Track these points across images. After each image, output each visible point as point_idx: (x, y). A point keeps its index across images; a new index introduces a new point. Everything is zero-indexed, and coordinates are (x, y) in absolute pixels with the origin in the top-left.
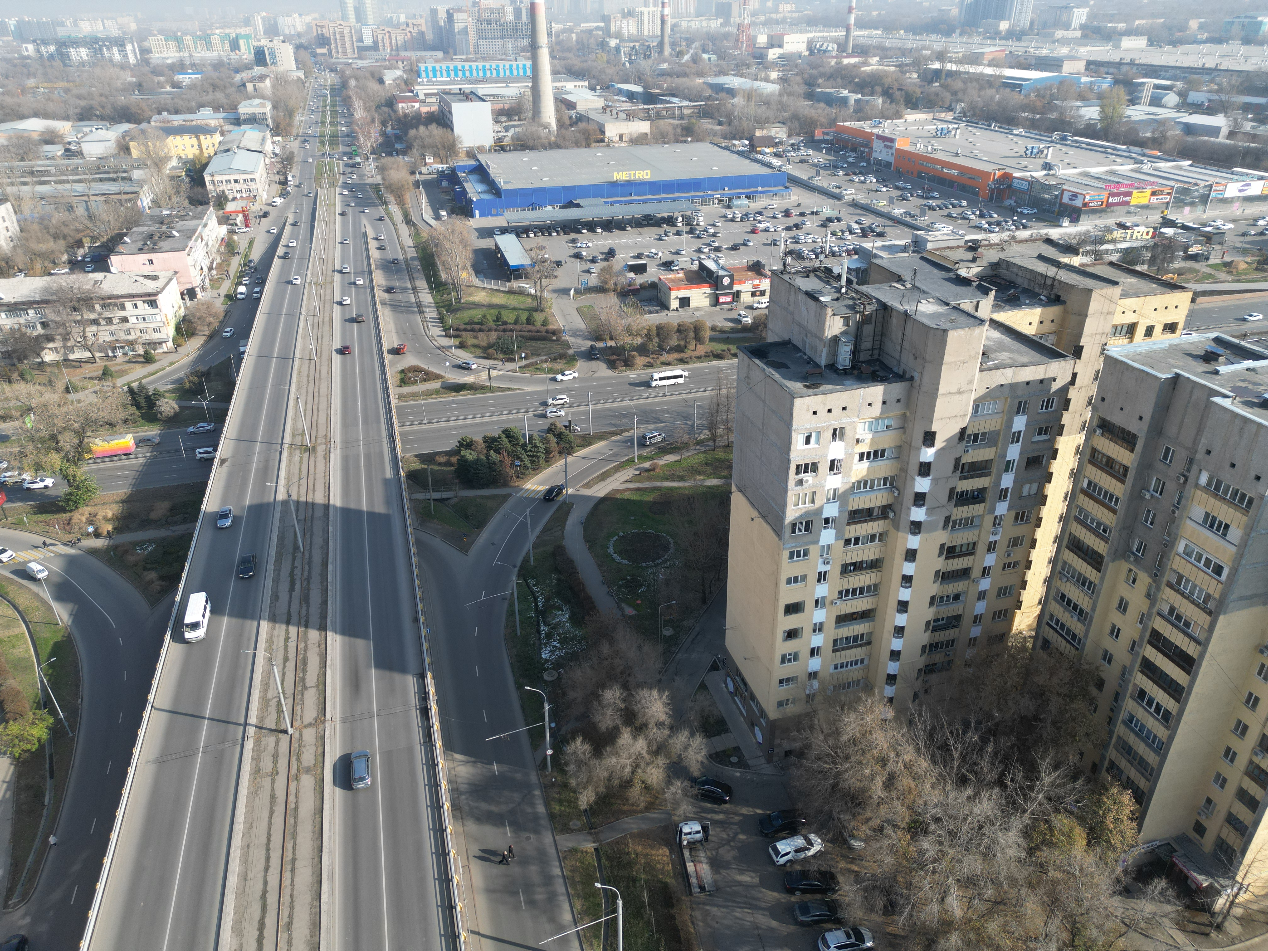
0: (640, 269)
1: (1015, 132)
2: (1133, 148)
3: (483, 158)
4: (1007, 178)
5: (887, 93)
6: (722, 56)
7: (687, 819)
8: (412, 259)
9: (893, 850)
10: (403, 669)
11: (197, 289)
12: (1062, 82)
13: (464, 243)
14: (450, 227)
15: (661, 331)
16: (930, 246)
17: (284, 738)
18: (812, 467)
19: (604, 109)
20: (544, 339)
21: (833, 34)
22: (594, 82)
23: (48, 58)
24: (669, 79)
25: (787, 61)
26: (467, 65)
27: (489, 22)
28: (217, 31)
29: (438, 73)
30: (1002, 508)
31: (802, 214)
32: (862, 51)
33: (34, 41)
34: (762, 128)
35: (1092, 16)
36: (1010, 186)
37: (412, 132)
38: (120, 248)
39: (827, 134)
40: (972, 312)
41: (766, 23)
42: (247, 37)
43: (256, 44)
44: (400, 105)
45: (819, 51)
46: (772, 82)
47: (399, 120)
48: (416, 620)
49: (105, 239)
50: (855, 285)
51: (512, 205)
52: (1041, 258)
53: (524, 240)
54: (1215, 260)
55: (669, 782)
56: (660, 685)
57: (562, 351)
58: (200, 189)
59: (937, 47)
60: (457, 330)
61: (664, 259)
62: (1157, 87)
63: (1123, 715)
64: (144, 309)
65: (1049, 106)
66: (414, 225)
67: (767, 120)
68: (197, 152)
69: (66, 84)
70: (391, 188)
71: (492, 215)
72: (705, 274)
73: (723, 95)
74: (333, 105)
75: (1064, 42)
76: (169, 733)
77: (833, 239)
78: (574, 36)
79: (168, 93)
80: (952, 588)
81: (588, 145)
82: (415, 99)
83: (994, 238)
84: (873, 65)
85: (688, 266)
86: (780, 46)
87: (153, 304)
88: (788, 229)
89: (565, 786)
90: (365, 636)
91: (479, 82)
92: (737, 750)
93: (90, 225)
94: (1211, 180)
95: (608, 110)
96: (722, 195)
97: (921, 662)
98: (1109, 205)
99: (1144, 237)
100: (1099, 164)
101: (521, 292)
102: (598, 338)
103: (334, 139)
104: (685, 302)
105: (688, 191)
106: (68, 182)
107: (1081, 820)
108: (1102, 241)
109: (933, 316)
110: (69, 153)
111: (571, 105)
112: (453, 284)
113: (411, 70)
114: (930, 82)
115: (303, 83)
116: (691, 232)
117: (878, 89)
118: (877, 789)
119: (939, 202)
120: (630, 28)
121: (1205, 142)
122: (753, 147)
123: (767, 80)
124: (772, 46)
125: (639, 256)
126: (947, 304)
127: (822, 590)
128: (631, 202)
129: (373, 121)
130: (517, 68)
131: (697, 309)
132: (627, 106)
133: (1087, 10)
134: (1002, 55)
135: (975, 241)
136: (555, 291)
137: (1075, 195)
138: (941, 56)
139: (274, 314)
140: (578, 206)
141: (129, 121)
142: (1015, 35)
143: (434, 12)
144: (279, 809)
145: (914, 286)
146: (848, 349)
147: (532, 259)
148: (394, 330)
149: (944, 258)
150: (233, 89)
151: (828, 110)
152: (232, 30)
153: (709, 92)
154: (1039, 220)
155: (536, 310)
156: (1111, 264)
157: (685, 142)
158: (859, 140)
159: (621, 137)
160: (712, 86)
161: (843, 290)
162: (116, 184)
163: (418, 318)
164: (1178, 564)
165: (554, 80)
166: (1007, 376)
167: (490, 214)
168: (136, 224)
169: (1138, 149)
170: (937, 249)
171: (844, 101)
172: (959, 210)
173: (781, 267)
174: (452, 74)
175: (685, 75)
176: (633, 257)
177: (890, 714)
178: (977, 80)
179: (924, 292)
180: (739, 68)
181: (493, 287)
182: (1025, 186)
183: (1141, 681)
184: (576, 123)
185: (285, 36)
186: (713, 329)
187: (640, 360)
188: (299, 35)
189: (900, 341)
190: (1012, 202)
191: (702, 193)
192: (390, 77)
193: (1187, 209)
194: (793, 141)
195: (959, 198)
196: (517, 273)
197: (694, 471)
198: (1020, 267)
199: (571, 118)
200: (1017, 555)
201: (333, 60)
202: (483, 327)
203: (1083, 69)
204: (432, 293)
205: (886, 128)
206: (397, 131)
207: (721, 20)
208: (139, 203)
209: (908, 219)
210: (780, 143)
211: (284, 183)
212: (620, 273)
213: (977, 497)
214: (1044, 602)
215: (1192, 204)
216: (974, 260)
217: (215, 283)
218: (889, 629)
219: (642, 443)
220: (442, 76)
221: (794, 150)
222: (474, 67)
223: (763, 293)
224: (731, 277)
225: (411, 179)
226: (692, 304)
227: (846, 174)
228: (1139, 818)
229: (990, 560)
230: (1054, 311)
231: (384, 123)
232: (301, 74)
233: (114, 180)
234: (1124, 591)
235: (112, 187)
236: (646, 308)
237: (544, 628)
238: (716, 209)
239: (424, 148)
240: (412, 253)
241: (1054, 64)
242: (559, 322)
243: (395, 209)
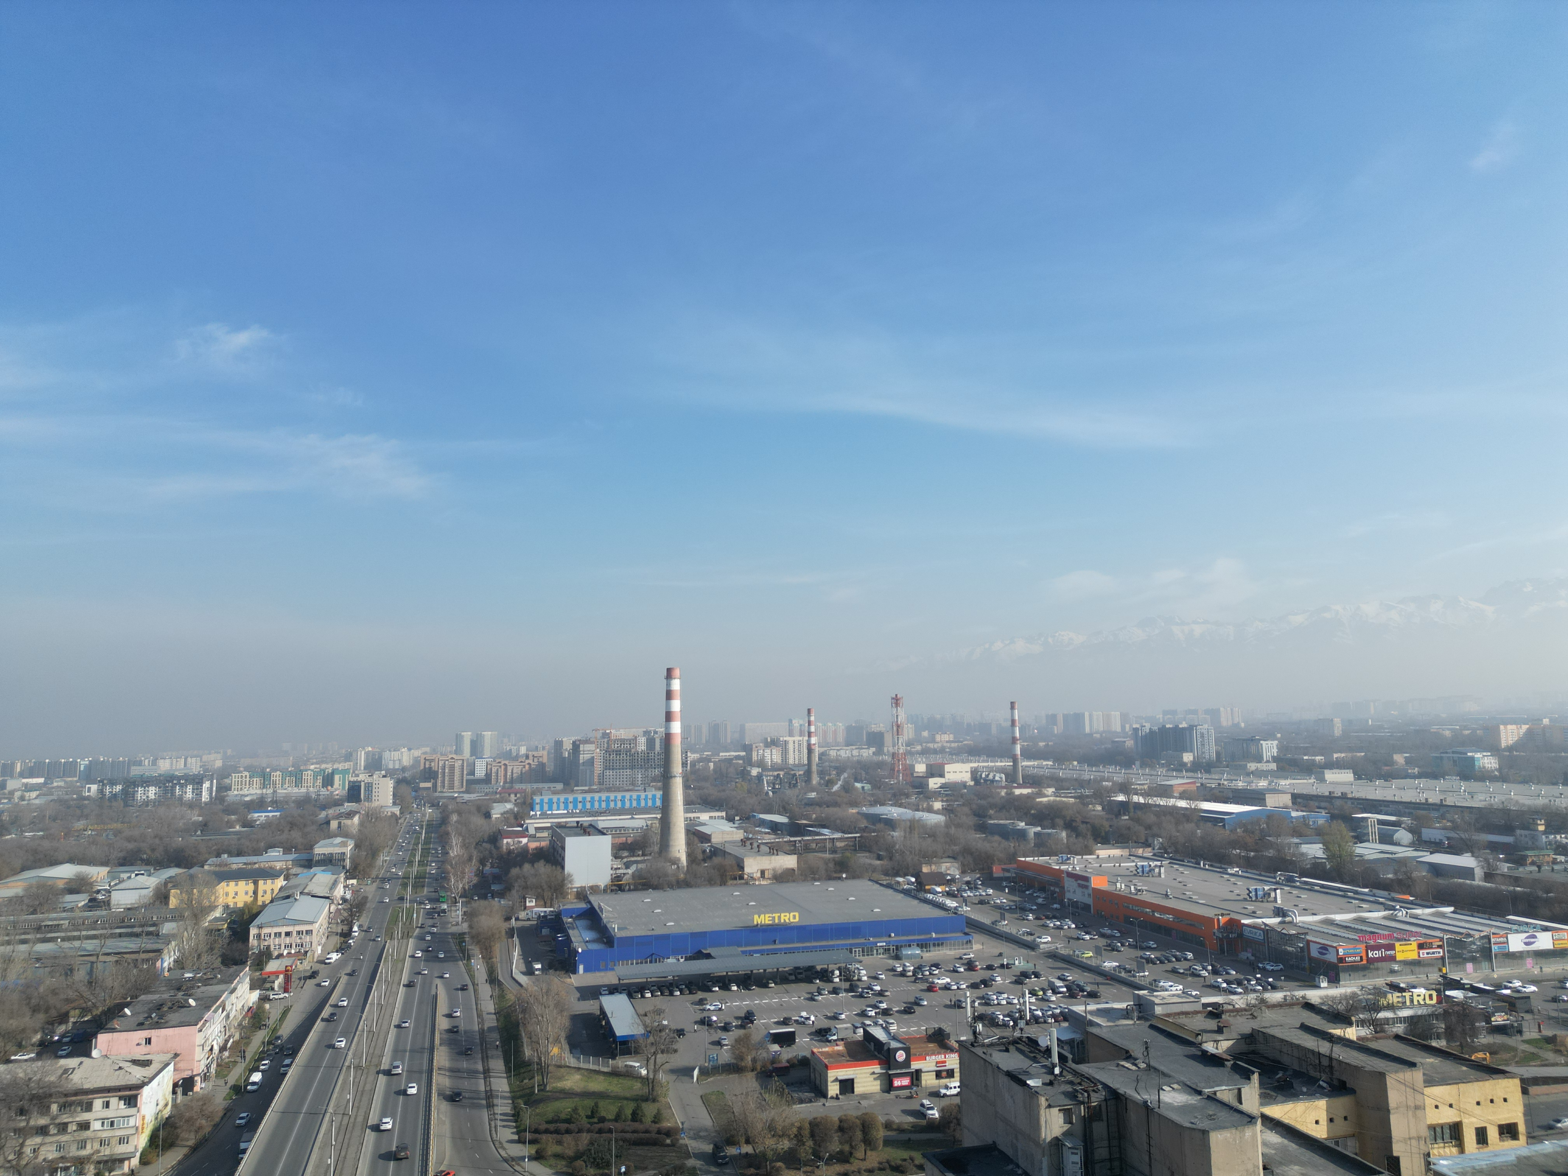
0: (786, 1039)
1: (1229, 871)
2: (1375, 891)
3: (595, 900)
4: (1233, 924)
5: (1070, 825)
6: (876, 784)
8: (490, 1029)
11: (198, 1079)
12: (1270, 816)
13: (560, 1007)
14: (544, 986)
15: (816, 1129)
16: (1158, 1010)
19: (743, 842)
20: (654, 1143)
21: (999, 764)
22: (733, 812)
23: (110, 799)
24: (817, 808)
25: (951, 791)
26: (588, 796)
27: (618, 752)
28: (312, 767)
29: (555, 806)
31: (990, 968)
32: (1035, 781)
33: (101, 781)
34: (929, 863)
35: (1281, 748)
36: (1241, 935)
37: (515, 871)
38: (116, 1023)
39: (1008, 871)
40: (1235, 1103)
41: (925, 752)
42: (345, 772)
43: (352, 779)
44: (505, 841)
45: (986, 780)
46: (937, 812)
47: (501, 858)
49: (97, 1012)
50: (1070, 1064)
51: (625, 957)
52: (1304, 1028)
53: (638, 1002)
54: (1531, 1033)
57: (677, 1162)
58: (240, 945)
59: (1119, 778)
60: (536, 1131)
61: (819, 1025)
62: (1381, 822)
64: (118, 1107)
65: (1261, 843)
66: (500, 984)
67: (935, 855)
68: (249, 899)
69: (119, 826)
70: (478, 938)
71: (599, 970)
72: (872, 1046)
73: (880, 826)
74: (427, 841)
75: (1260, 774)
77: (1033, 1000)
78: (711, 765)
79: (236, 833)
81: (723, 883)
82: (523, 834)
83: (1239, 1001)
84: (1049, 795)
85: (849, 1034)
86: (942, 775)
87: (132, 1101)
88: (974, 986)
91: (600, 813)
93: (87, 994)
94: (1486, 931)
95: (748, 843)
96: (888, 943)
98: (1371, 961)
99: (1428, 1001)
100: (1342, 911)
101: (629, 1074)
102: (729, 1141)
103: (420, 881)
104: (847, 1086)
105: (845, 938)
106: (78, 938)
108: (1376, 1008)
109: (1184, 1109)
110: (93, 904)
111: (705, 838)
112: (539, 1063)
113: (524, 803)
114: (1118, 815)
115: (397, 819)
116: (852, 989)
117: (1059, 821)
119: (1158, 954)
120: (774, 757)
121: (1460, 885)
122: (920, 885)
123: (930, 810)
124: (932, 775)
125: (785, 1022)
126: (1199, 1093)
128: (774, 952)
129: (470, 859)
130: (646, 799)
131: (864, 1096)
132: (770, 838)
133: (1275, 743)
134: (1193, 788)
135: (1215, 1005)
136: (673, 1071)
137: (1324, 948)
138: (1124, 788)
139: (289, 1113)
140: (708, 956)
141: (178, 866)
142: (1197, 766)
143: (559, 744)
145: (1149, 1065)
146: (1077, 1158)
147: (645, 1026)
148: (448, 1134)
149: (1181, 1027)
150: (314, 827)
151: (1005, 843)
152: (329, 766)
153: (863, 824)
154: (1289, 978)
155: (646, 1099)
156: (1397, 1037)
157: (840, 878)
158: (1047, 878)
159: (763, 872)
160: (867, 816)
161: (1057, 1071)
162: (139, 940)
163: (485, 1114)
165: (686, 811)
167: (598, 969)
168: (147, 990)
169: (1385, 893)
170: (1168, 1015)
171: (1021, 835)
172: (1186, 964)
173: (971, 1037)
174: (571, 806)
175: (836, 804)
176: (778, 1023)
178: (1171, 814)
179: (1164, 1075)
180: (897, 799)
181: (591, 1067)
182: (1259, 936)
184: (710, 858)
185: (387, 770)
186: (888, 1126)
188: (404, 769)
189: (1146, 1147)
190: (1249, 955)
191: (862, 941)
192: (498, 811)
193: (1469, 966)
194: (968, 879)
195: (1182, 950)
196: (626, 1046)
198: (1282, 1040)
199: (704, 852)
201: (437, 794)
202: (572, 1126)
203: (1290, 803)
204: (508, 1077)
205: (1076, 864)
206: (496, 870)
207: (873, 750)
208: (158, 964)
209: (1123, 974)
210: (953, 880)
211: (347, 935)
212: (761, 1045)
215: (1473, 960)
216: (1220, 1031)
217: (223, 1068)
220: (558, 809)
221: (970, 889)
222: (597, 798)
223: (950, 1074)
224: (907, 1050)
225: (505, 926)
226: (859, 1089)
227: (1037, 918)
231: (482, 862)
232: (397, 810)
233: (137, 935)
235: (132, 944)
236: (795, 1095)
238: (879, 959)
239: (526, 889)
240: (491, 1021)
241: (1256, 797)
242: (676, 1117)
243: (478, 965)
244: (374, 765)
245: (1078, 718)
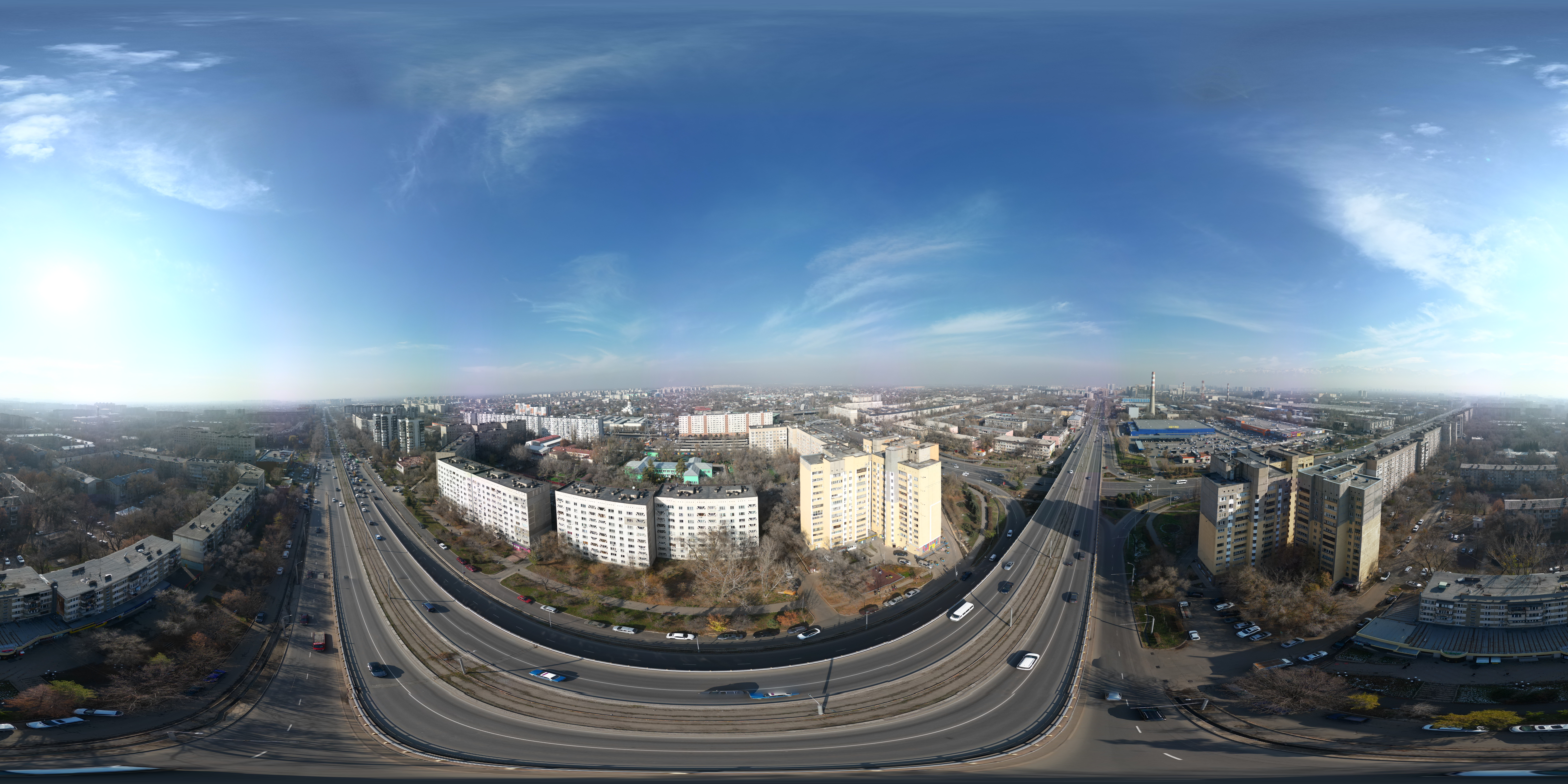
0: (1175, 452)
1: (1269, 420)
3: (1135, 421)
4: (1269, 431)
5: (1238, 410)
6: (1197, 400)
7: (1182, 601)
8: (1113, 445)
9: (1259, 602)
10: (1088, 551)
11: (1059, 445)
12: (1277, 410)
13: (1127, 442)
14: (1124, 438)
15: (1180, 469)
16: (1252, 447)
17: (1048, 559)
18: (1225, 507)
19: (1167, 410)
20: (1146, 469)
21: (1224, 397)
22: (1165, 404)
23: (1043, 393)
24: (1184, 404)
25: (1213, 402)
26: (1134, 399)
27: (1141, 390)
28: (1078, 390)
30: (1279, 513)
31: (1219, 439)
32: (1231, 401)
33: (1042, 390)
34: (1208, 417)
35: (1281, 396)
36: (1269, 433)
37: (1118, 414)
38: (1046, 434)
39: (1224, 419)
40: (1265, 463)
41: (1208, 393)
42: (1084, 391)
43: (1085, 393)
44: (1117, 407)
45: (1221, 400)
46: (1210, 406)
47: (1116, 411)
48: (1095, 539)
49: (1043, 431)
50: (1233, 458)
51: (1141, 434)
52: (1279, 449)
53: (1144, 442)
55: (1176, 591)
56: (1175, 566)
57: (1151, 473)
58: (1066, 423)
59: (1249, 401)
60: (1122, 464)
61: (1181, 450)
62: (1297, 411)
63: (1322, 556)
64: (1046, 448)
65: (1275, 415)
66: (1115, 436)
67: (1209, 415)
68: (1067, 414)
69: (1045, 398)
70: (1110, 426)
72: (1192, 454)
73: (1197, 409)
74: (1101, 406)
75: (1276, 401)
76: (1020, 547)
77: (1227, 446)
78: (1161, 394)
79: (1064, 402)
80: (1268, 535)
81: (1163, 419)
82: (1120, 406)
83: (1268, 445)
84: (1234, 404)
85: (1188, 452)
86: (1212, 399)
87: (1049, 448)
88: (1215, 443)
89: (1137, 590)
90: (1079, 540)
91: (1136, 403)
92: (1202, 584)
93: (1041, 428)
94: (1312, 430)
96: (1197, 434)
97: (1262, 555)
98: (1292, 437)
99: (1301, 444)
100: (1288, 428)
101: (1141, 456)
102: (1162, 470)
103: (1099, 414)
104: (1187, 461)
105: (1188, 432)
106: (1039, 418)
107: (1317, 583)
108: (1292, 445)
109: (1255, 465)
110: (1041, 412)
111: (1159, 409)
112: (1123, 452)
113: (1120, 399)
114: (1248, 408)
115: (1095, 401)
116: (1189, 443)
117: (1236, 409)
118: (1253, 589)
119: (1253, 436)
120: (1175, 392)
121: (1309, 422)
122: (1205, 422)
123: (1208, 406)
124: (1209, 398)
125: (1174, 449)
126: (1258, 462)
127: (1229, 540)
128: (1173, 434)
129: (1109, 410)
130: (1147, 400)
131: (1190, 463)
132: (1173, 410)
134: (1263, 403)
135: (1263, 446)
136: (1150, 457)
137: (1284, 435)
138: (1250, 403)
139: (1074, 454)
140: (1159, 435)
141: (1055, 407)
142: (1265, 399)
143: (1128, 388)
144: (1042, 574)
145: (1249, 458)
146: (1233, 474)
147: (1145, 448)
148: (1105, 463)
149: (1256, 450)
150: (1078, 402)
151: (1224, 414)
152: (1081, 389)
153: (1194, 408)
154: (1277, 440)
155: (1145, 461)
156: (1295, 450)
157: (1188, 419)
158: (1232, 421)
159: (1171, 417)
160: (1195, 406)
161: (1231, 459)
163: (1112, 460)
164: (1325, 518)
165: (1155, 403)
166: (1275, 479)
167: (1135, 435)
168: (1050, 429)
169: (1296, 424)
170: (1254, 448)
171: (1228, 412)
172: (1258, 439)
173: (1214, 453)
174: (1130, 401)
175: (1188, 404)
177: (1255, 570)
178: (1258, 409)
179: (1252, 459)
180: (1202, 403)
181: (1134, 454)
182: (1273, 433)
183: (1324, 547)
184: (1160, 413)
185: (1092, 391)
186: (1195, 469)
187: (1173, 477)
188: (1096, 391)
189: (1247, 472)
190: (1271, 436)
191: (1192, 433)
192: (1115, 401)
193: (1308, 437)
194: (1215, 421)
195: (1258, 436)
196: (1141, 451)
197: (1188, 508)
198: (1275, 452)
200: (1285, 524)
201: (1103, 397)
202: (1130, 464)
203: (1281, 407)
204: (1117, 454)
205: (1238, 418)
206: (1115, 413)
207: (1197, 392)
208: (1052, 424)
209: (1246, 440)
210: (1212, 421)
211: (1085, 423)
212: (1169, 453)
213: (1272, 511)
214: (1294, 534)
216: (1263, 451)
217: (1064, 445)
218: (1251, 548)
219: (1173, 499)
220: (1128, 401)
221: (1216, 423)
222: (1136, 399)
223: (1209, 460)
224: (1200, 455)
225: (1116, 424)
227: (1230, 429)
228: (1332, 578)
229: (1278, 526)
230: (1284, 462)
231: (1112, 411)
232: (1094, 399)
234: (1315, 527)
235: (1047, 420)
236: (1176, 463)
237: (1136, 548)
238: (1196, 437)
239: (1121, 417)
240: (1113, 443)
241: (1275, 406)
242: (1151, 465)
243: (1110, 432)
244: (1090, 390)
245: (1242, 388)
